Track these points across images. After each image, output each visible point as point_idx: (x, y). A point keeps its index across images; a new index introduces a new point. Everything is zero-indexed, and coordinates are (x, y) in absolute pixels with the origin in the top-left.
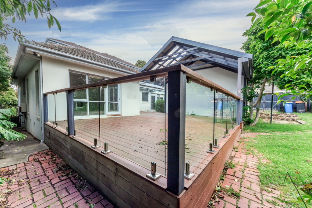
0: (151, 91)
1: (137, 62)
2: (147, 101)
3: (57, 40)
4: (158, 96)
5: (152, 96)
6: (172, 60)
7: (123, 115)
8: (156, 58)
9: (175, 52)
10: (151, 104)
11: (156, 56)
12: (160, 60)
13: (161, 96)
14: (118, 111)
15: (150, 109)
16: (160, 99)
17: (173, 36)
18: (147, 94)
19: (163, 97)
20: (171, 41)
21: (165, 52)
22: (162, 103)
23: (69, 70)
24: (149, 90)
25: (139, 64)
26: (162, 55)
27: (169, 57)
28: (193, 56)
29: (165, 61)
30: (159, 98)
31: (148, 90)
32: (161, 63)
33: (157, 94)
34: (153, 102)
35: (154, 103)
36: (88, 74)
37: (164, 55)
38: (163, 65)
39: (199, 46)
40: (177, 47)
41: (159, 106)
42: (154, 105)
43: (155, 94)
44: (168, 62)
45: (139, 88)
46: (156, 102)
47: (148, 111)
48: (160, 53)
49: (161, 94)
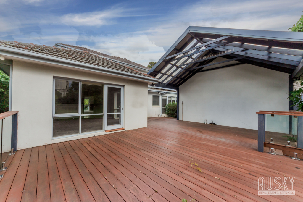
0: (162, 94)
1: (150, 63)
2: (158, 104)
3: (66, 45)
4: (170, 99)
5: (163, 99)
6: (187, 57)
7: (127, 128)
8: (168, 56)
9: (194, 46)
10: (162, 108)
11: (167, 54)
12: (172, 59)
13: (173, 99)
14: (120, 124)
15: (161, 114)
16: (172, 103)
17: (190, 26)
18: (158, 97)
19: (175, 99)
20: (188, 32)
21: (179, 48)
22: (174, 107)
23: (54, 77)
24: (160, 93)
25: (151, 65)
26: (175, 52)
27: (183, 54)
28: (213, 52)
29: (179, 59)
30: (171, 101)
31: (158, 93)
32: (173, 62)
33: (169, 97)
34: (164, 105)
35: (165, 107)
36: (81, 81)
37: (178, 52)
38: (176, 65)
39: (229, 34)
40: (195, 41)
41: (171, 110)
42: (165, 109)
43: (166, 96)
44: (183, 60)
45: (147, 91)
46: (167, 106)
47: (158, 116)
48: (173, 50)
49: (173, 97)
